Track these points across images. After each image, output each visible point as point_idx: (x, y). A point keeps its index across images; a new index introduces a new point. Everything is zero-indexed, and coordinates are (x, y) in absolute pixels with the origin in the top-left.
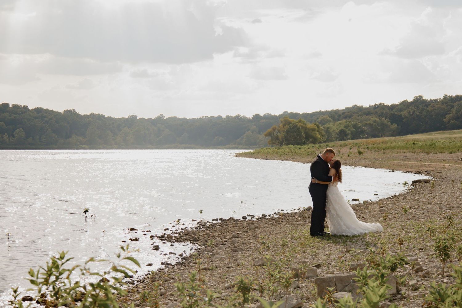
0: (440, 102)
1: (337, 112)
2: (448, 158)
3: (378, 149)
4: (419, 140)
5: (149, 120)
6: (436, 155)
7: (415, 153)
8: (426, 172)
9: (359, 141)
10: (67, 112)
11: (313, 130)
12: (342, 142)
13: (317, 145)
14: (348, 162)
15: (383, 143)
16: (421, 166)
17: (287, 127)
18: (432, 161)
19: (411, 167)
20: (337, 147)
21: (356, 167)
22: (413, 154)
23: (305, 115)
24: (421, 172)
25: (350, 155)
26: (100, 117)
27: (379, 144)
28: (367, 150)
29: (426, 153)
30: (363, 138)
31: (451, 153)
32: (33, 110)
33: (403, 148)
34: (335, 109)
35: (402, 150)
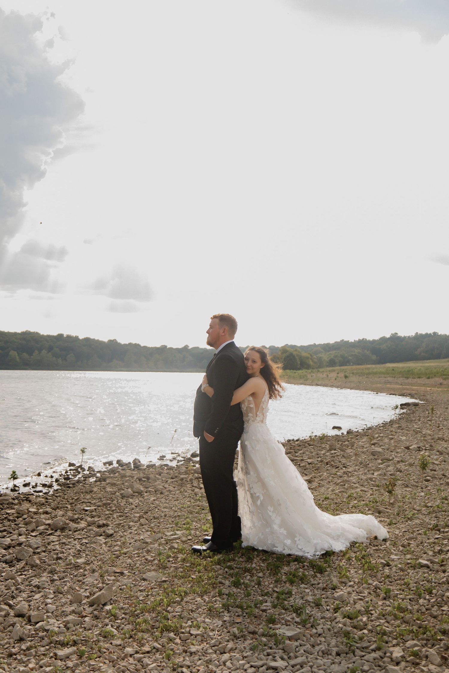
0: (412, 338)
1: (328, 345)
2: (427, 383)
3: (362, 374)
4: (397, 368)
5: (177, 349)
6: (415, 380)
7: (395, 377)
8: (410, 394)
9: (345, 367)
10: (110, 341)
11: (308, 358)
12: (331, 368)
13: (309, 371)
14: (334, 385)
15: (366, 369)
16: (404, 389)
17: (285, 355)
18: (412, 385)
19: (394, 389)
20: (327, 372)
21: (342, 388)
22: (393, 379)
23: (302, 347)
24: (405, 394)
25: (337, 379)
26: (137, 346)
27: (363, 370)
28: (352, 375)
29: (405, 378)
30: (349, 366)
31: (429, 378)
32: (82, 339)
33: (383, 373)
34: (326, 343)
35: (383, 376)
